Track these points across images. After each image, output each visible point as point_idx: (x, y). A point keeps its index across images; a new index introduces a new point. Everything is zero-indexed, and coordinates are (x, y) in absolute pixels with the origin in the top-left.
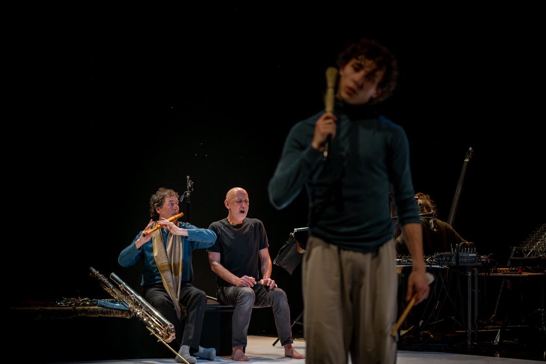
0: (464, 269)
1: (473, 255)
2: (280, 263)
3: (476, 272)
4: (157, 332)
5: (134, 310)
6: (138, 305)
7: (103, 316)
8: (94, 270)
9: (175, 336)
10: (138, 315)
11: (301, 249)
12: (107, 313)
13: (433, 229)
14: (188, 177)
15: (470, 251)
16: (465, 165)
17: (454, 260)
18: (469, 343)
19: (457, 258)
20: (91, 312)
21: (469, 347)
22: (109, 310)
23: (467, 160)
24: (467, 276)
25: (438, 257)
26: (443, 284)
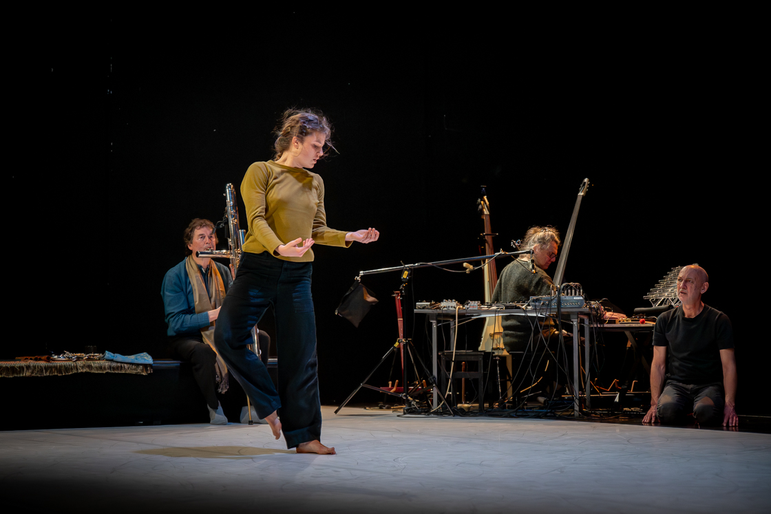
0: (567, 316)
1: (579, 298)
2: (343, 313)
3: (587, 321)
7: (112, 372)
11: (368, 295)
12: (117, 368)
13: (531, 269)
15: (575, 294)
16: (579, 200)
17: (554, 305)
18: (577, 408)
19: (559, 302)
20: (96, 368)
21: (576, 414)
22: (119, 364)
23: (581, 194)
24: (572, 325)
25: (534, 301)
26: (541, 335)
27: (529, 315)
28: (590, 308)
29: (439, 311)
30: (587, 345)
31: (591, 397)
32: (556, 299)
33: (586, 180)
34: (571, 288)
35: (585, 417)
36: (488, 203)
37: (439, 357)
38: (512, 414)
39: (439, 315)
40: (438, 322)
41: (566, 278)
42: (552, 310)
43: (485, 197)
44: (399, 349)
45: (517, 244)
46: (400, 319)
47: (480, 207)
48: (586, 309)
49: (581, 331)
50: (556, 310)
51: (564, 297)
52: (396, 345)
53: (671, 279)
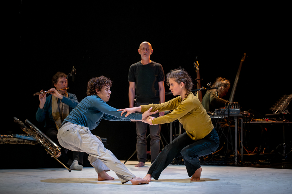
0: (232, 118)
1: (238, 110)
3: (242, 121)
4: (51, 152)
5: (38, 140)
6: (40, 137)
7: (19, 143)
8: (16, 119)
9: (61, 154)
10: (41, 143)
12: (22, 142)
13: (217, 96)
14: (74, 67)
15: (236, 108)
16: (241, 63)
17: (226, 113)
18: (236, 161)
19: (229, 112)
20: (12, 141)
21: (236, 163)
22: (22, 140)
23: (242, 60)
24: (235, 122)
25: (217, 111)
26: (220, 127)
27: (215, 117)
28: (243, 114)
30: (242, 131)
31: (244, 156)
32: (227, 110)
33: (245, 54)
34: (234, 105)
35: (240, 164)
36: (198, 64)
38: (206, 164)
42: (225, 115)
43: (197, 62)
45: (210, 85)
47: (195, 66)
48: (241, 115)
49: (239, 125)
50: (227, 115)
51: (232, 109)
53: (282, 101)
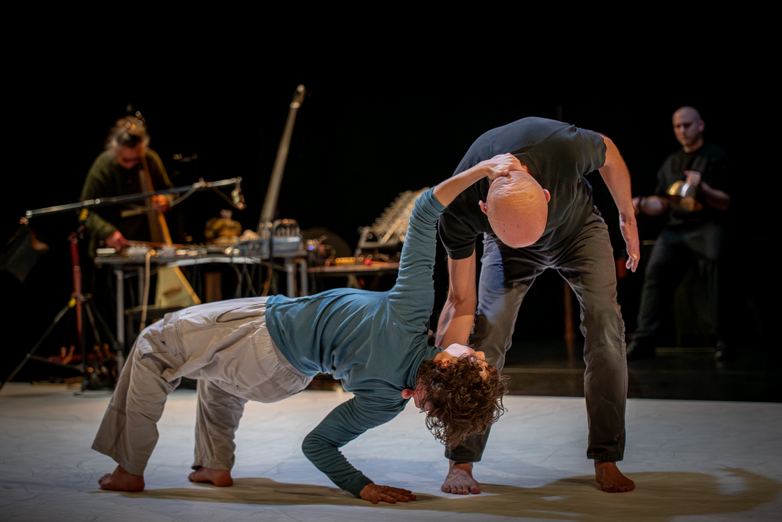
1: (294, 239)
2: (5, 265)
3: (304, 266)
11: (38, 242)
16: (293, 112)
19: (271, 244)
23: (295, 105)
24: (288, 272)
27: (235, 260)
28: (307, 250)
29: (126, 260)
32: (268, 241)
33: (301, 89)
34: (286, 227)
37: (126, 317)
39: (127, 265)
40: (125, 272)
41: (280, 213)
42: (263, 255)
44: (75, 306)
46: (77, 269)
48: (303, 252)
50: (268, 254)
51: (277, 239)
52: (72, 303)
